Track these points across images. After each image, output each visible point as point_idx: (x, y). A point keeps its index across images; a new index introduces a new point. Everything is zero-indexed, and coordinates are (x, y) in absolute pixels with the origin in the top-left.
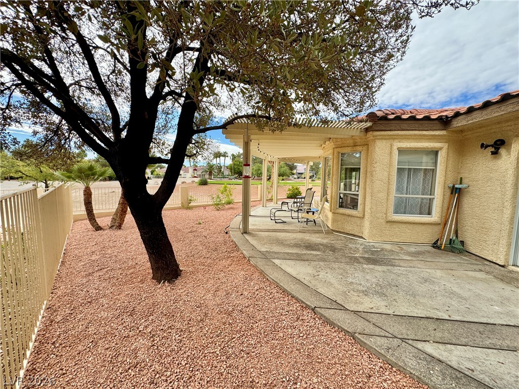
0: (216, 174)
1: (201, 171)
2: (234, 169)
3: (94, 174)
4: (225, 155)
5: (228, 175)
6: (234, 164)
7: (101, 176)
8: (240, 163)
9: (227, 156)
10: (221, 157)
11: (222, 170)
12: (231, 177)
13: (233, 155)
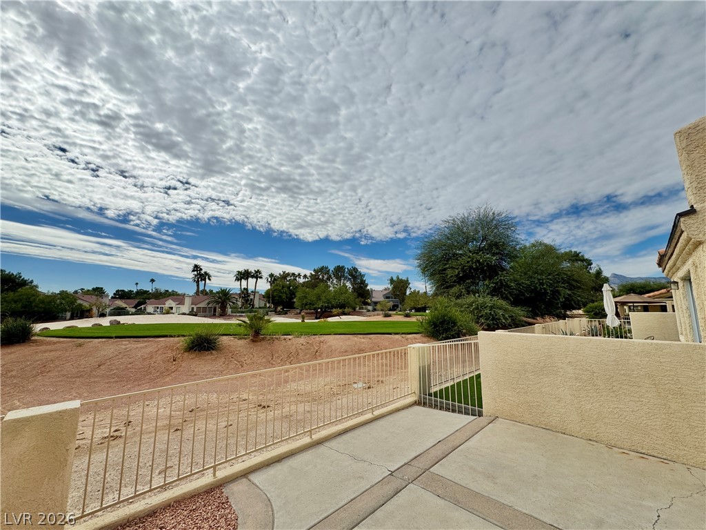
1: (207, 302)
4: (257, 275)
6: (274, 290)
9: (261, 278)
13: (271, 275)
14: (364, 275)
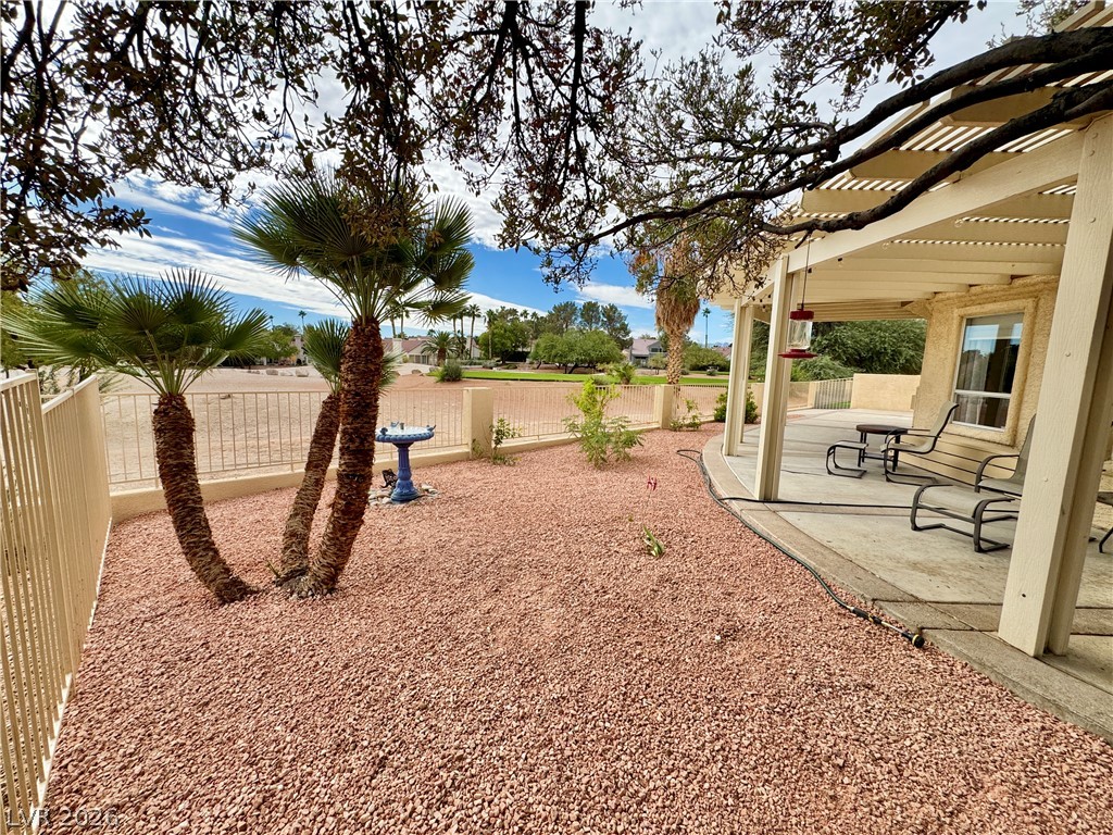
0: (454, 355)
1: (420, 349)
2: (494, 344)
3: (198, 339)
4: (474, 313)
5: (479, 359)
6: (493, 334)
7: (227, 347)
8: (505, 331)
9: (479, 316)
10: (465, 318)
11: (468, 346)
12: (488, 363)
13: (490, 313)
14: (626, 317)
